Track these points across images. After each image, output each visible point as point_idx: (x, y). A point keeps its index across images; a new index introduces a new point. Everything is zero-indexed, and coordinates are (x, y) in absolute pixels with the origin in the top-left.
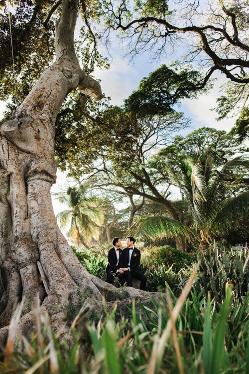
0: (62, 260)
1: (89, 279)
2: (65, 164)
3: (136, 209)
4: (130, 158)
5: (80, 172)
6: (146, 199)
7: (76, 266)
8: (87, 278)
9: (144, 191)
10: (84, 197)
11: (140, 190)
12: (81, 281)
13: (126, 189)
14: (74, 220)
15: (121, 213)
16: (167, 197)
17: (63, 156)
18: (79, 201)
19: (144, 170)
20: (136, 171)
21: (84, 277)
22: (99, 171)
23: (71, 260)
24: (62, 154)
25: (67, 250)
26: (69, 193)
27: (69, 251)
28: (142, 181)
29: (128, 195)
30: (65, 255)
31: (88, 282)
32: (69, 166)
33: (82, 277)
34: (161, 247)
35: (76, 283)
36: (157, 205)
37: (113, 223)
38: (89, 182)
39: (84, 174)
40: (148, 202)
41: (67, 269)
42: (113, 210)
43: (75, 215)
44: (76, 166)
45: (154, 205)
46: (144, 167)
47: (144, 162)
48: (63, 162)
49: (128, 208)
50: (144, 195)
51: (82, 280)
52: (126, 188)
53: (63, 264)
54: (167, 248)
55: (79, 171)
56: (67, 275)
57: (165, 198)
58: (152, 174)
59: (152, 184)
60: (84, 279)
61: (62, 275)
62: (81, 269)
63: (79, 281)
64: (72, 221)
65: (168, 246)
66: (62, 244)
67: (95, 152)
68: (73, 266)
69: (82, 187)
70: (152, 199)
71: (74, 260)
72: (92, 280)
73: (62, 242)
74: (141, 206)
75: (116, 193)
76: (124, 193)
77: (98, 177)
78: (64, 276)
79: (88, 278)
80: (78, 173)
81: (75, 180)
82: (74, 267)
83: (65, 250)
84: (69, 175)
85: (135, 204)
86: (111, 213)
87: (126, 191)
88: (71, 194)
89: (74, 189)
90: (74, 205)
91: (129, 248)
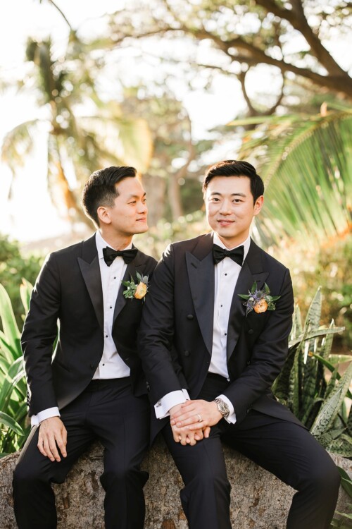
26: (30, 54)
69: (74, 36)
88: (38, 60)
89: (48, 44)
90: (51, 98)
91: (217, 241)
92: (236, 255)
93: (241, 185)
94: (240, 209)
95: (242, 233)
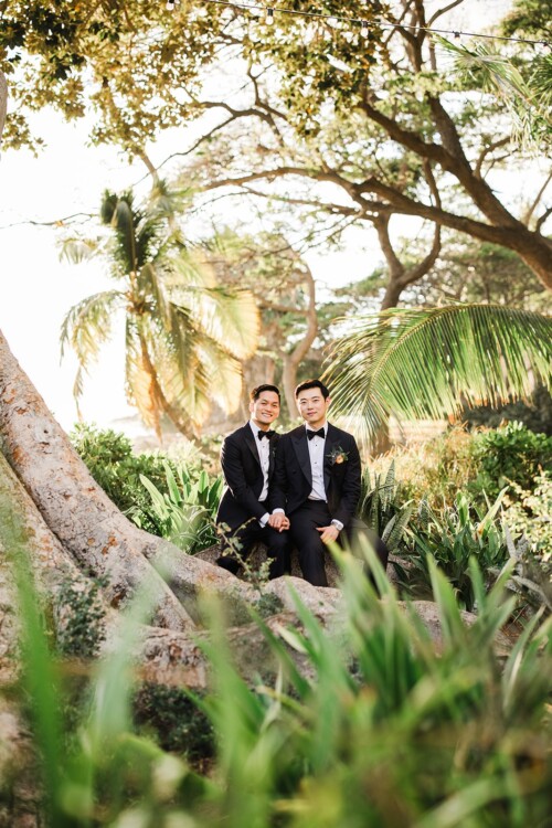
0: (25, 475)
1: (134, 549)
2: (76, 87)
3: (403, 279)
4: (356, 50)
5: (144, 121)
6: (448, 234)
7: (80, 499)
8: (123, 546)
9: (439, 201)
10: (177, 233)
11: (423, 194)
12: (100, 557)
13: (356, 191)
14: (134, 330)
15: (344, 299)
16: (542, 220)
17: (61, 53)
18: (153, 250)
19: (433, 103)
20: (395, 109)
21: (112, 543)
22: (236, 114)
23: (58, 474)
24: (53, 43)
25: (44, 438)
26: (107, 215)
27: (52, 441)
28: (431, 153)
29: (365, 217)
30: (33, 455)
31: (127, 560)
32: (97, 97)
33: (104, 541)
34: (487, 431)
35: (81, 564)
36: (496, 257)
37: (310, 340)
38: (196, 167)
39: (164, 126)
40: (457, 244)
41: (40, 508)
42: (305, 287)
43: (140, 307)
44: (125, 91)
45: (486, 259)
46: (434, 91)
47: (434, 67)
48: (65, 77)
49: (375, 277)
50: (437, 214)
51: (105, 551)
52: (355, 186)
53: (29, 491)
54: (510, 436)
55: (139, 115)
56: (42, 532)
57: (531, 228)
58: (469, 116)
59: (473, 166)
60: (113, 550)
61: (19, 533)
62: (101, 508)
63: (94, 556)
64: (129, 334)
65: (518, 426)
66: (22, 411)
67: (203, 27)
68: (66, 497)
69: (161, 188)
70: (473, 234)
71: (72, 474)
72: (145, 555)
73: (22, 404)
74: (428, 263)
75: (313, 214)
76: (347, 212)
77: (234, 144)
78: (26, 535)
79: (130, 544)
80: (138, 124)
81: (126, 156)
82: (73, 502)
83: (33, 437)
84: (101, 136)
85: (403, 260)
86: (299, 300)
87: (357, 197)
88: (114, 221)
89: (128, 200)
90: (131, 268)
91: (308, 427)
92: (321, 433)
93: (316, 392)
94: (318, 405)
95: (321, 419)
